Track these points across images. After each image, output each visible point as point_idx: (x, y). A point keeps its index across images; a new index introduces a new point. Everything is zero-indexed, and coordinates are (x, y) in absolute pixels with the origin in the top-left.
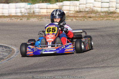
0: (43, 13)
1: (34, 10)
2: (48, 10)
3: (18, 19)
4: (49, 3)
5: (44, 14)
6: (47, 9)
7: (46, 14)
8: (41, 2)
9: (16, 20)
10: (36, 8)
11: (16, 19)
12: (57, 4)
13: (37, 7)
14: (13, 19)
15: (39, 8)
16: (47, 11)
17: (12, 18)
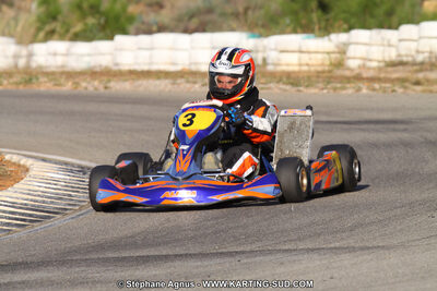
0: (288, 65)
1: (265, 55)
2: (303, 55)
3: (195, 83)
4: (311, 35)
5: (291, 69)
6: (301, 52)
7: (296, 68)
8: (289, 29)
9: (188, 85)
10: (271, 50)
11: (188, 82)
12: (330, 40)
13: (273, 47)
14: (179, 84)
15: (275, 49)
16: (300, 59)
17: (179, 81)
